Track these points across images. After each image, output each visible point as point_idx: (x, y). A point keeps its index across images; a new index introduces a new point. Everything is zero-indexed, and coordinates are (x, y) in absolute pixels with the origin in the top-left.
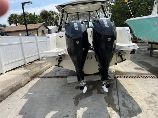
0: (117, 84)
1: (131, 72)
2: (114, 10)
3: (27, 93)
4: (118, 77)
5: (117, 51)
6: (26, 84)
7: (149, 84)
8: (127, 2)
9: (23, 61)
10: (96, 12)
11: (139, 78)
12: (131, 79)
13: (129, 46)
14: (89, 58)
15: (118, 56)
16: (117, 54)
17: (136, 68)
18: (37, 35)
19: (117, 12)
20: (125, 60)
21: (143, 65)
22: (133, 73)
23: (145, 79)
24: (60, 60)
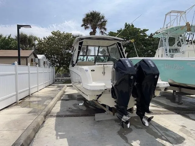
3: (57, 133)
8: (133, 42)
10: (106, 47)
18: (30, 64)
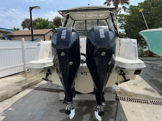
0: (117, 109)
1: (139, 93)
2: (129, 20)
3: (9, 108)
4: (121, 99)
5: (118, 68)
6: (13, 95)
7: (158, 113)
8: (141, 12)
9: (22, 67)
10: (105, 20)
11: (147, 104)
12: (137, 103)
13: (132, 64)
14: (83, 74)
15: (120, 74)
16: (118, 72)
17: (146, 89)
19: (133, 22)
20: (129, 80)
21: (155, 85)
22: (141, 95)
23: (154, 106)
24: (48, 72)
